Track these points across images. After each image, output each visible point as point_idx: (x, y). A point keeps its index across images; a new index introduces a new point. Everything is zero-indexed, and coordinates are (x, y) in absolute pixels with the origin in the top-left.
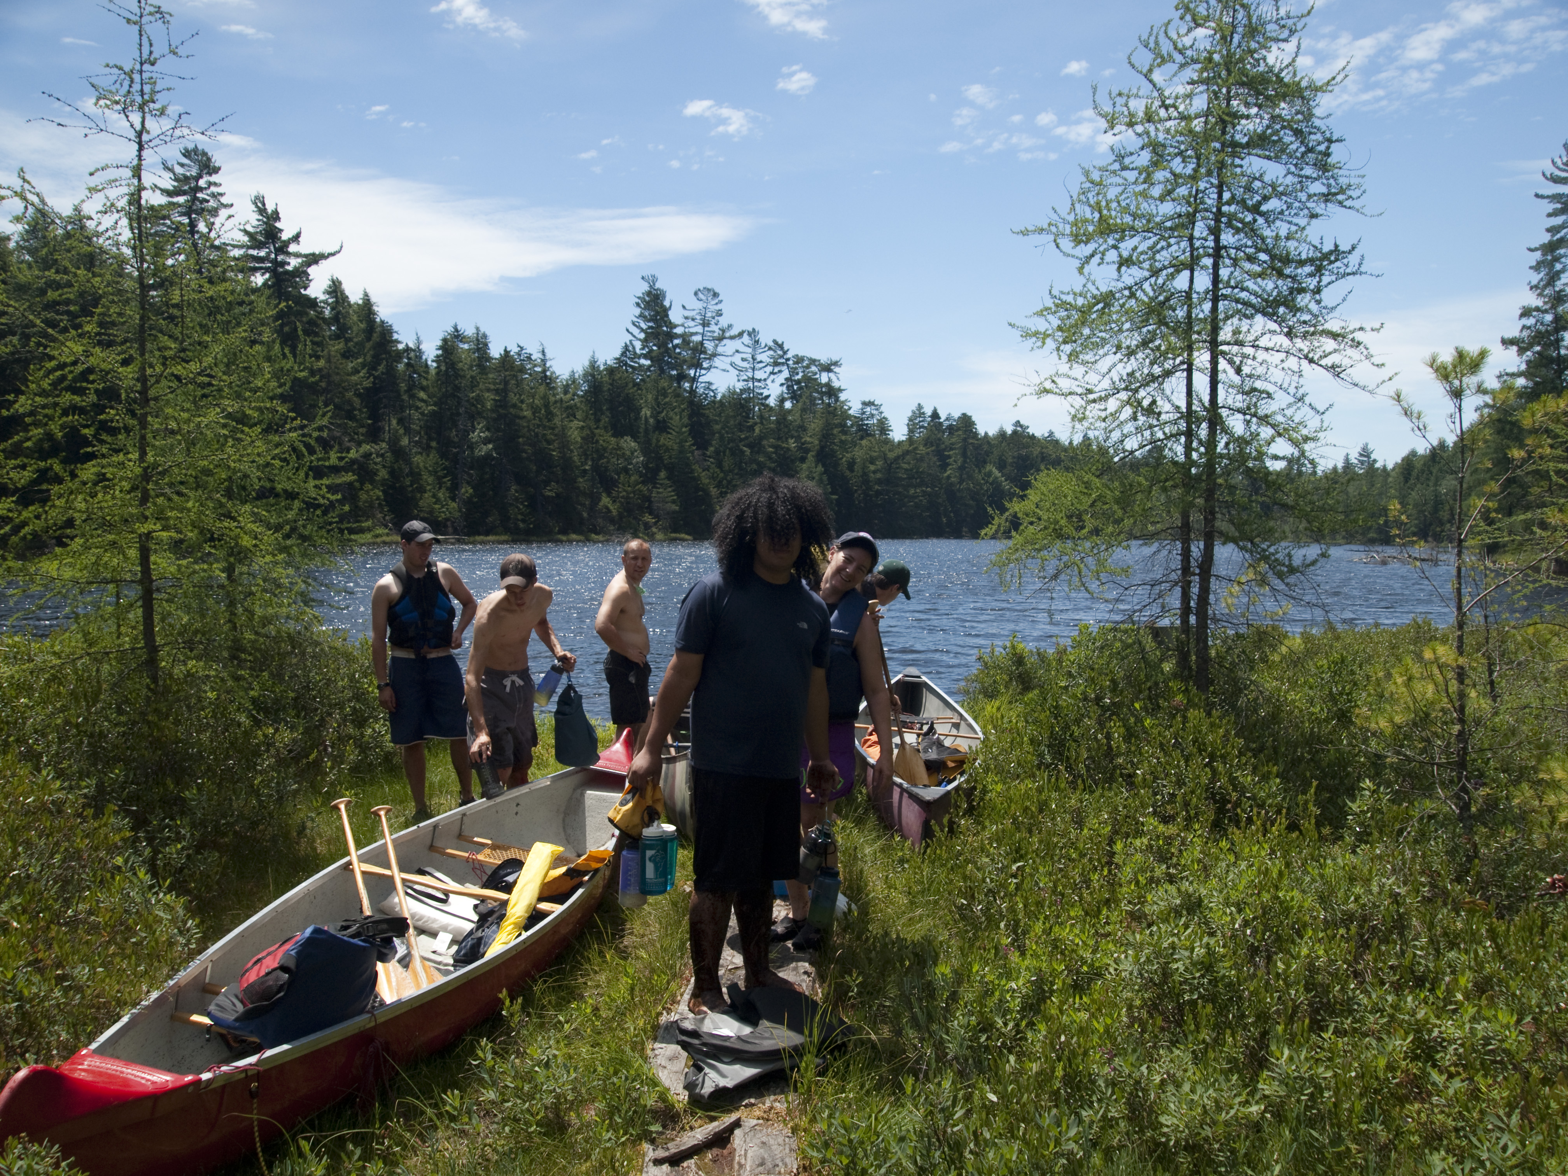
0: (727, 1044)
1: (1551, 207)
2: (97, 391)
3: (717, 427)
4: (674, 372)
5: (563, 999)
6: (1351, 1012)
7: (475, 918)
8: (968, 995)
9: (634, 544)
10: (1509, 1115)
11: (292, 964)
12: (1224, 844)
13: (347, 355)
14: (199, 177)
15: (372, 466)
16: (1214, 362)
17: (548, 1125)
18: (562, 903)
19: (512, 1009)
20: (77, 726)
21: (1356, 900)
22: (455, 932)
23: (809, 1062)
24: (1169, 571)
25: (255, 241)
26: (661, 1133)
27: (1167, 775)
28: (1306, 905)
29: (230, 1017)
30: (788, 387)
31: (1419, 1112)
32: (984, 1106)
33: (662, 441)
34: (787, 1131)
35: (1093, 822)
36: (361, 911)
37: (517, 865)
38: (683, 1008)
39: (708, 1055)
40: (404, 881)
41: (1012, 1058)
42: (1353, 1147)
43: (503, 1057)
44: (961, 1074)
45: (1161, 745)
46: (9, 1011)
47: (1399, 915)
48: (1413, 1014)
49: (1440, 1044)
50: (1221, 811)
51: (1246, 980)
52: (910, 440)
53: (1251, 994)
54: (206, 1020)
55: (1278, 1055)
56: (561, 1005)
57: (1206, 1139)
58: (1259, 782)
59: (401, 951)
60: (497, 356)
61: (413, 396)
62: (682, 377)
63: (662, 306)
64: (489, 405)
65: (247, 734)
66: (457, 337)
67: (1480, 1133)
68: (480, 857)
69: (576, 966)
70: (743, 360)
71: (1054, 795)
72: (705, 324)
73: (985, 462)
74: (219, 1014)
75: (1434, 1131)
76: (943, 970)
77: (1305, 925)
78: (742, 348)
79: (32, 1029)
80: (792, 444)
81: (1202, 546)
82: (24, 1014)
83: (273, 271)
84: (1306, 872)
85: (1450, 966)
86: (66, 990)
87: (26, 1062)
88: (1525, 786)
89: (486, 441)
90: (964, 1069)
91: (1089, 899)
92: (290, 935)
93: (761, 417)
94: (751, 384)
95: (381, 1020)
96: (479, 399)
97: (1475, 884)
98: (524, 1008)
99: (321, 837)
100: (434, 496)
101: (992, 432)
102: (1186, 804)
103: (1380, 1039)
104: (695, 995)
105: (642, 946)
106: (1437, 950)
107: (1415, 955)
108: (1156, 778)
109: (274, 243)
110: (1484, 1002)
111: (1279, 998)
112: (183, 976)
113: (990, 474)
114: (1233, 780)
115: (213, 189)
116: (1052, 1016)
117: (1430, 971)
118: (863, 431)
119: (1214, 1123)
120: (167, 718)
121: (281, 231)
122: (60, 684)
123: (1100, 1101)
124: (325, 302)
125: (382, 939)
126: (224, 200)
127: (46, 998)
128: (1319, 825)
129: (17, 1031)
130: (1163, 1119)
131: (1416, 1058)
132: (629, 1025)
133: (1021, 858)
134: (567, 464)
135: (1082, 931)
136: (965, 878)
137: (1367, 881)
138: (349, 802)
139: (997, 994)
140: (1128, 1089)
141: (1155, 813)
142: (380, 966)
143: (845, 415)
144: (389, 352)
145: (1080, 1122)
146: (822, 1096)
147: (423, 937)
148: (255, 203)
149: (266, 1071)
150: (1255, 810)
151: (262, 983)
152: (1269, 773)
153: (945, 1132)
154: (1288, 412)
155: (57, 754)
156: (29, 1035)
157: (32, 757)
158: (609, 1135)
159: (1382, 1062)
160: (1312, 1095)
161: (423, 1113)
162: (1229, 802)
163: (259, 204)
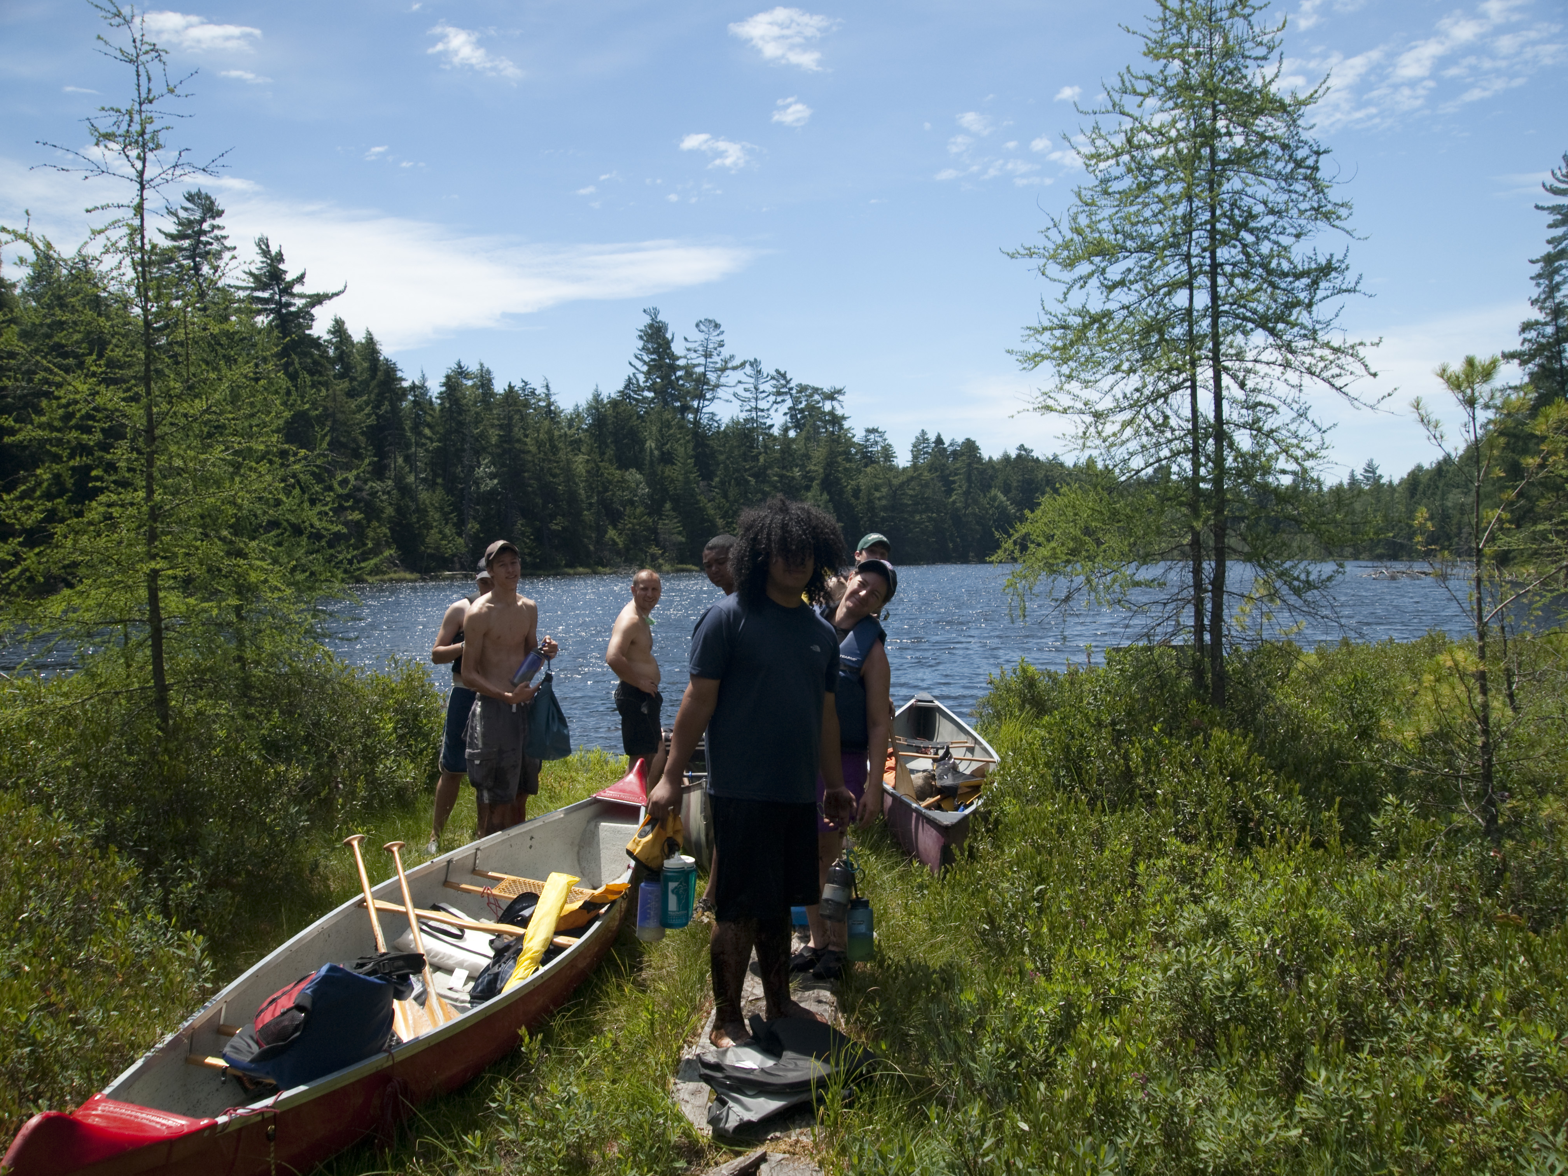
0: (751, 1077)
1: (1551, 218)
2: (103, 430)
3: (722, 458)
4: (678, 404)
5: (583, 1034)
6: (1386, 1031)
7: (491, 953)
8: (996, 1019)
9: (644, 574)
10: (1555, 1133)
11: (308, 1003)
12: (1248, 863)
13: (351, 394)
14: (203, 220)
15: (378, 504)
16: (1217, 379)
17: (569, 1163)
18: (579, 936)
19: (530, 1045)
20: (87, 767)
21: (1386, 917)
22: (471, 968)
23: (834, 1095)
24: (1181, 588)
25: (260, 282)
26: (687, 1170)
27: (1187, 795)
28: (1335, 922)
29: (246, 1059)
30: (792, 417)
31: (1461, 1132)
32: (1015, 1135)
33: (667, 473)
34: (815, 1165)
35: (1115, 845)
36: (376, 949)
37: (531, 898)
38: (705, 1040)
39: (731, 1088)
40: (418, 917)
41: (1042, 1086)
42: (1396, 1170)
43: (523, 1095)
44: (991, 1104)
45: (1182, 765)
46: (21, 1057)
47: (1431, 931)
48: (1449, 1032)
49: (1479, 1062)
50: (1243, 830)
51: (1278, 1000)
52: (915, 466)
53: (1284, 1014)
54: (221, 1063)
55: (1315, 1076)
56: (581, 1039)
57: (1246, 1164)
58: (1281, 800)
59: (417, 988)
60: (502, 391)
61: (420, 434)
62: (685, 408)
63: (665, 338)
64: (494, 440)
65: (259, 771)
66: (461, 373)
67: (1526, 1153)
68: (495, 892)
69: (595, 1001)
70: (746, 390)
71: (1075, 817)
72: (707, 355)
73: (990, 487)
74: (234, 1056)
75: (1477, 1151)
76: (969, 997)
77: (1335, 944)
78: (744, 379)
79: (44, 1074)
80: (797, 473)
81: (1213, 564)
82: (37, 1059)
83: (278, 312)
84: (1334, 889)
85: (1484, 982)
86: (79, 1035)
87: (40, 1108)
88: (1550, 797)
89: (492, 476)
90: (994, 1098)
91: (1114, 921)
92: (304, 974)
93: (766, 447)
94: (754, 414)
95: (398, 1059)
96: (483, 436)
97: (1505, 897)
98: (543, 1043)
99: (334, 875)
100: (440, 532)
101: (996, 456)
102: (1208, 824)
103: (1417, 1058)
104: (717, 1027)
105: (660, 978)
106: (1472, 967)
107: (1448, 972)
108: (1177, 797)
109: (278, 285)
110: (1521, 1018)
111: (1313, 1018)
112: (199, 1016)
113: (994, 498)
114: (1255, 799)
115: (217, 232)
116: (1082, 1042)
117: (1464, 987)
118: (868, 458)
119: (1253, 1148)
120: (177, 758)
121: (285, 272)
122: (69, 725)
123: (1133, 1127)
124: (329, 342)
125: (399, 976)
126: (227, 243)
127: (59, 1042)
128: (1343, 841)
129: (30, 1076)
130: (1201, 1145)
131: (1455, 1077)
132: (651, 1060)
133: (1043, 881)
134: (573, 497)
135: (1108, 954)
136: (986, 904)
137: (1396, 898)
138: (362, 839)
139: (1025, 1020)
140: (1163, 1114)
141: (1176, 833)
142: (396, 1004)
143: (849, 443)
144: (394, 391)
145: (1117, 1149)
146: (849, 1129)
147: (439, 974)
148: (259, 246)
149: (283, 1113)
150: (1278, 828)
151: (277, 1024)
152: (1292, 790)
153: (976, 1162)
154: (1293, 427)
155: (68, 795)
156: (42, 1080)
157: (43, 800)
158: (634, 1172)
159: (1421, 1082)
160: (1351, 1117)
161: (443, 1153)
162: (1252, 820)
163: (263, 246)
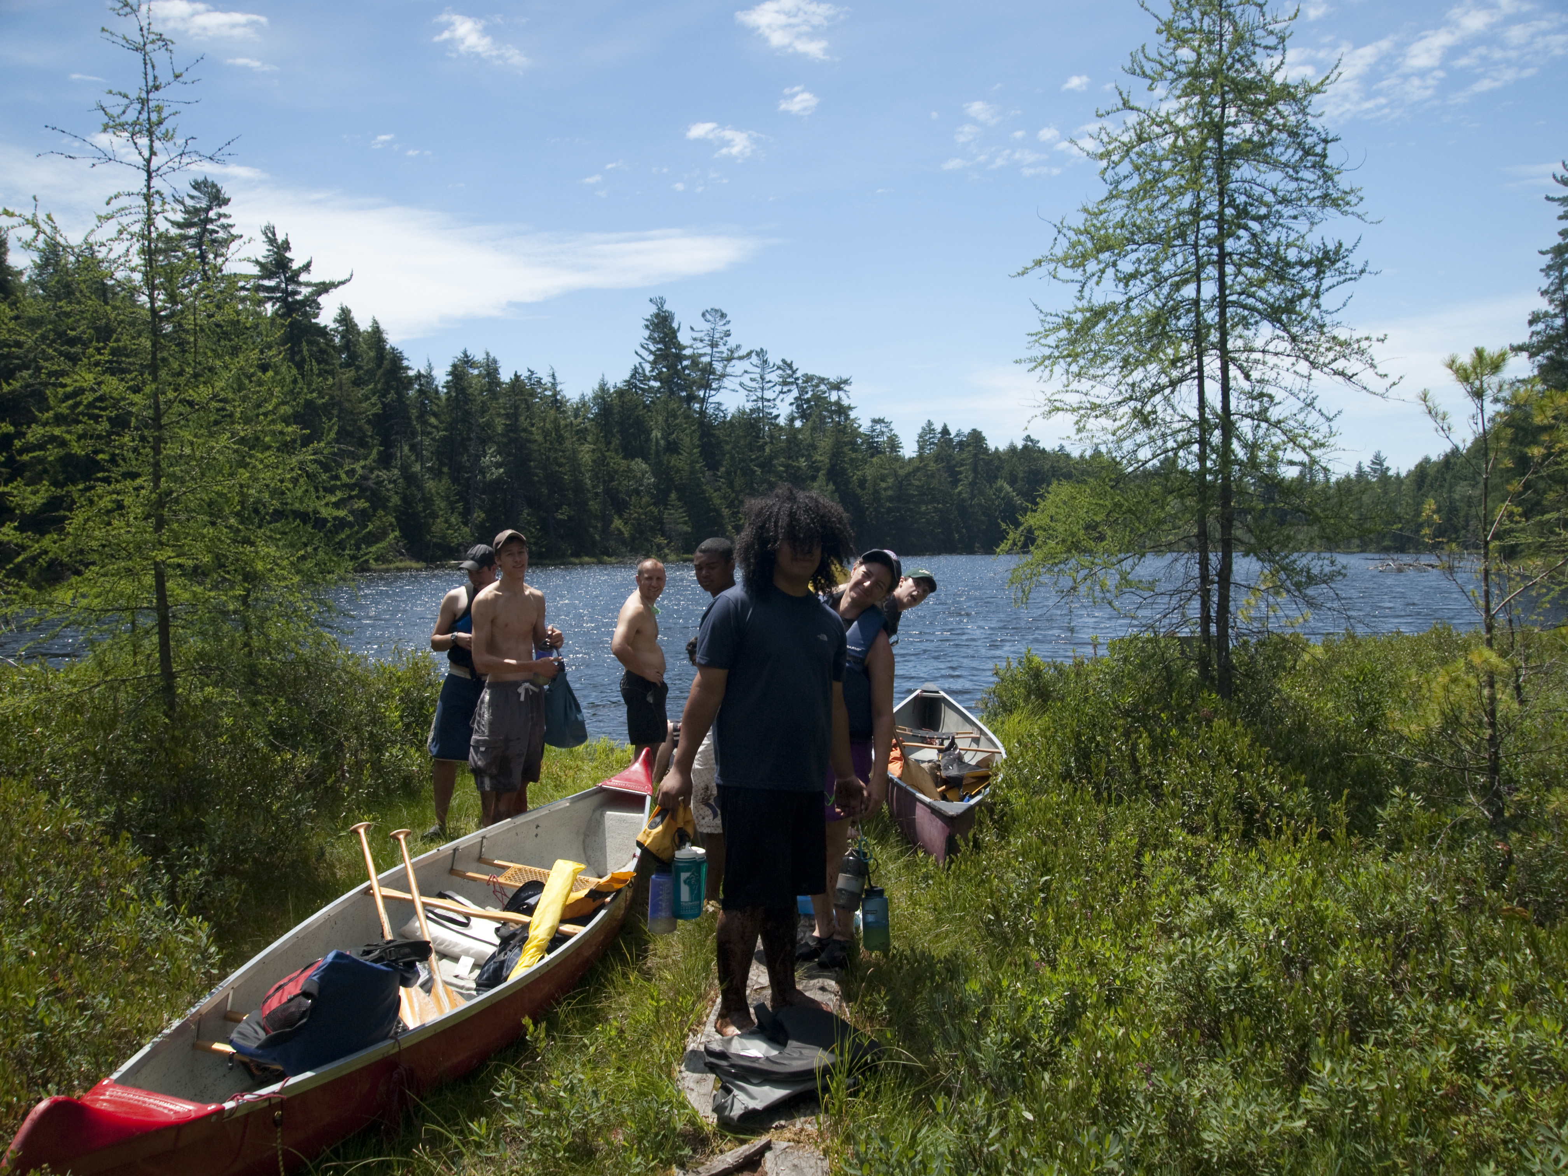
0: (756, 1065)
1: (1561, 210)
2: (109, 419)
3: (728, 447)
4: (684, 394)
5: (588, 1021)
6: (1391, 1023)
7: (497, 941)
8: (1000, 1009)
9: (648, 564)
10: (1560, 1125)
11: (314, 990)
12: (1253, 854)
13: (357, 382)
14: (210, 208)
15: (384, 493)
16: (1225, 370)
17: (576, 1151)
18: (584, 924)
19: (535, 1033)
20: (95, 754)
21: (1392, 908)
22: (477, 956)
23: (839, 1084)
24: (1188, 579)
25: (267, 271)
26: (691, 1157)
27: (1194, 786)
28: (1341, 914)
29: (253, 1045)
30: (798, 407)
31: (1466, 1125)
32: (1020, 1124)
33: (673, 462)
34: (819, 1154)
35: (1121, 835)
36: (383, 936)
37: (537, 887)
38: (710, 1029)
39: (736, 1077)
40: (425, 905)
41: (1047, 1076)
42: (1400, 1161)
43: (528, 1082)
44: (996, 1093)
45: (1188, 757)
46: (29, 1042)
47: (1437, 923)
48: (1454, 1024)
49: (1484, 1054)
50: (1249, 821)
51: (1283, 991)
52: (921, 456)
53: (1289, 1006)
54: (228, 1049)
55: (1320, 1067)
56: (586, 1027)
57: (1251, 1155)
58: (1287, 791)
59: (424, 976)
60: (508, 380)
61: (426, 423)
62: (691, 398)
63: (671, 328)
64: (500, 430)
65: (265, 759)
66: (467, 362)
67: (1530, 1144)
68: (501, 880)
69: (600, 988)
70: (752, 380)
71: (1081, 808)
72: (713, 345)
73: (996, 477)
74: (241, 1042)
75: (1482, 1143)
76: (974, 987)
77: (1340, 935)
78: (751, 369)
79: (53, 1060)
80: (803, 463)
81: (1220, 555)
82: (45, 1044)
83: (284, 301)
84: (1339, 881)
85: (1490, 974)
86: (87, 1021)
87: (48, 1093)
88: (1558, 790)
89: (498, 465)
90: (998, 1088)
91: (1120, 912)
92: (311, 961)
93: (772, 437)
94: (760, 404)
95: (404, 1046)
96: (489, 425)
97: (1511, 890)
98: (548, 1031)
99: (340, 861)
100: (446, 521)
101: (1003, 447)
102: (1214, 815)
103: (1422, 1050)
104: (722, 1016)
105: (666, 967)
106: (1477, 959)
107: (1453, 964)
108: (1183, 788)
109: (284, 273)
110: (1526, 1011)
111: (1318, 1009)
112: (206, 1002)
113: (1000, 490)
114: (1261, 791)
115: (223, 221)
116: (1086, 1032)
117: (1469, 980)
118: (874, 449)
119: (1258, 1139)
120: (184, 745)
121: (291, 260)
122: (77, 712)
123: (1138, 1117)
124: (336, 330)
125: (405, 964)
126: (234, 231)
127: (67, 1027)
128: (1349, 833)
129: (39, 1061)
130: (1205, 1135)
131: (1460, 1069)
132: (656, 1048)
133: (1048, 871)
134: (579, 488)
135: (1114, 945)
136: (992, 894)
137: (1402, 890)
138: (369, 826)
139: (1030, 1009)
140: (1167, 1104)
141: (1183, 825)
142: (402, 991)
143: (856, 433)
144: (400, 380)
145: (1121, 1139)
146: (854, 1117)
147: (445, 962)
148: (265, 234)
149: (288, 1099)
150: (1285, 820)
151: (284, 1010)
152: (1298, 781)
153: (981, 1152)
154: (1300, 417)
155: (75, 782)
156: (50, 1065)
157: (51, 787)
158: (639, 1159)
159: (1426, 1074)
160: (1355, 1108)
161: (448, 1140)
162: (1257, 811)
163: (270, 234)
